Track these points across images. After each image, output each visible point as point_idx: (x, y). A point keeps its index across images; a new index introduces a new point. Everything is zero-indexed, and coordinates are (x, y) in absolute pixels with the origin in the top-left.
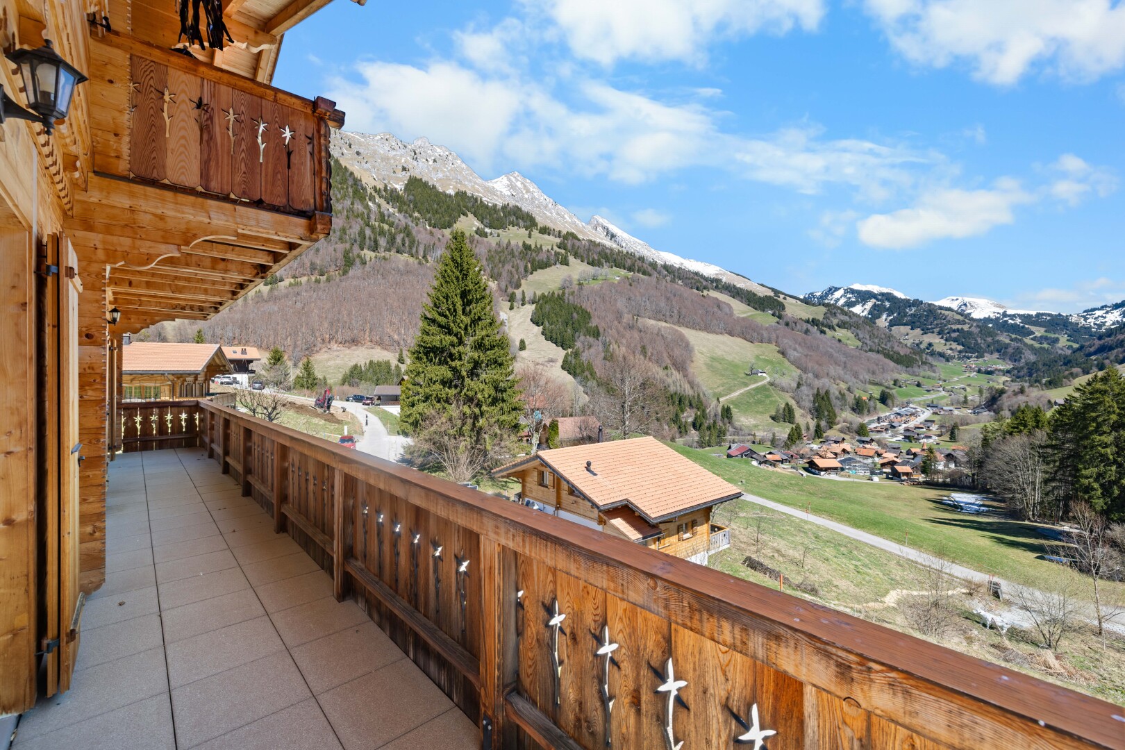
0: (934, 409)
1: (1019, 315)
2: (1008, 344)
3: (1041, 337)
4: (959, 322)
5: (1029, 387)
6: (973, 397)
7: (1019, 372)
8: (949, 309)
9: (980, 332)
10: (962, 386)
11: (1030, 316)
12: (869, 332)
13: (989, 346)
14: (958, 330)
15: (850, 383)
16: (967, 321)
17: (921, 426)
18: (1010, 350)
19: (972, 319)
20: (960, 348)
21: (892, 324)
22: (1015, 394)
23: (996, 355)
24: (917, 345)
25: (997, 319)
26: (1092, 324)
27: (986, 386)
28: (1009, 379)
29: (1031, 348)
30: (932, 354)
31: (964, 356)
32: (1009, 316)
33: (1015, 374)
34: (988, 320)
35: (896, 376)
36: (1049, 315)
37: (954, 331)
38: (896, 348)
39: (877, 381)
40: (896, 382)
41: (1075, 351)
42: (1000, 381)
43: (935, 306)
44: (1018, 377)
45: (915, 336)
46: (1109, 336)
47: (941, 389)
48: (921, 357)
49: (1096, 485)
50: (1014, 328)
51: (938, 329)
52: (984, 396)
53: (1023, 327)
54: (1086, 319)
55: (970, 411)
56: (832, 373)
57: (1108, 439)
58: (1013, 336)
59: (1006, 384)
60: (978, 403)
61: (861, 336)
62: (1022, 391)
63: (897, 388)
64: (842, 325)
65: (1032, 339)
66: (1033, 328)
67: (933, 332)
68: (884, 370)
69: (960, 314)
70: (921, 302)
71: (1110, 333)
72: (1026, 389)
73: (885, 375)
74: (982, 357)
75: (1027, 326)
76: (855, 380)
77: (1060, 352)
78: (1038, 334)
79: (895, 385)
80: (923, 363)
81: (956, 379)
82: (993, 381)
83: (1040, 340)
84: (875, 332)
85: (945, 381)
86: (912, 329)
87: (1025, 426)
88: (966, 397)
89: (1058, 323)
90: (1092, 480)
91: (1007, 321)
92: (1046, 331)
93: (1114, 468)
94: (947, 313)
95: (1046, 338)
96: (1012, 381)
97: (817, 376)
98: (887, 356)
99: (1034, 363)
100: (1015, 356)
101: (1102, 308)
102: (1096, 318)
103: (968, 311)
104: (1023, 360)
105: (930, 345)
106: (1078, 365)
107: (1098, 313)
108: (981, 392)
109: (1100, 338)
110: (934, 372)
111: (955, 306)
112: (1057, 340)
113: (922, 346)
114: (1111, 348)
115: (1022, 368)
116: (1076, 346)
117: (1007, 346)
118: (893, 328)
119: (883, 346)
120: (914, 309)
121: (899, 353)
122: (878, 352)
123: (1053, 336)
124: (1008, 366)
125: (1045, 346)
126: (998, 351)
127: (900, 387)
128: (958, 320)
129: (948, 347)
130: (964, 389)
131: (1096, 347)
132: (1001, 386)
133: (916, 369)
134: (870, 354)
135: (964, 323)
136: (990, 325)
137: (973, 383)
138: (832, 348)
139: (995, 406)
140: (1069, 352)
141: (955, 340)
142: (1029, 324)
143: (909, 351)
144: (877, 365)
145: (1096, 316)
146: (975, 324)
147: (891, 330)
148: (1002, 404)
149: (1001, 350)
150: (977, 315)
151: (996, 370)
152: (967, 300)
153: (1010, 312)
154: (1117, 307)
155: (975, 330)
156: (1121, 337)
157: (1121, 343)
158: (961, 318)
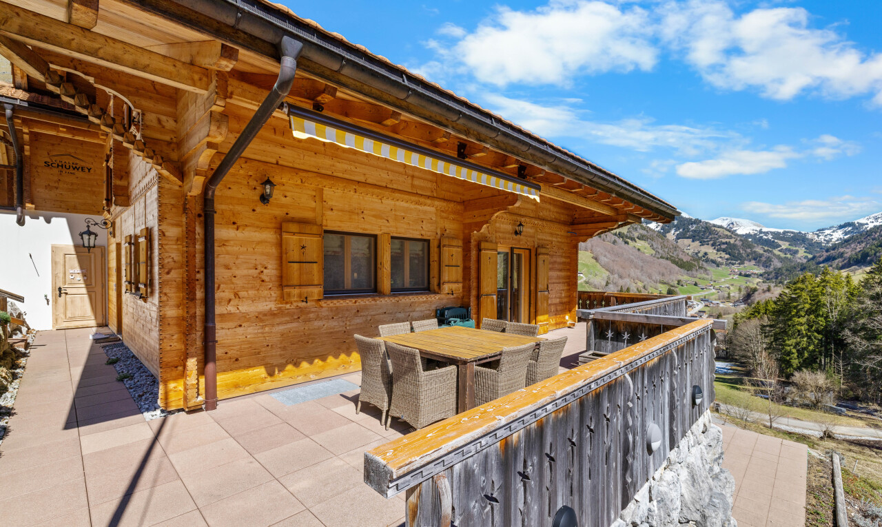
0: (706, 302)
1: (771, 232)
2: (762, 254)
3: (786, 249)
4: (727, 237)
5: (774, 287)
6: (735, 294)
7: (768, 275)
8: (721, 227)
9: (742, 245)
10: (727, 285)
11: (779, 233)
12: (661, 243)
13: (748, 255)
14: (726, 243)
15: (645, 283)
16: (733, 236)
17: (696, 315)
18: (763, 259)
19: (737, 235)
20: (727, 256)
21: (678, 237)
22: (764, 292)
23: (753, 262)
24: (696, 254)
25: (755, 235)
26: (822, 240)
27: (745, 285)
28: (761, 281)
29: (778, 257)
30: (707, 261)
31: (730, 263)
32: (764, 233)
33: (766, 277)
34: (748, 235)
35: (680, 277)
36: (792, 233)
37: (724, 243)
38: (680, 256)
39: (665, 281)
40: (679, 282)
41: (809, 260)
42: (755, 282)
43: (710, 224)
44: (768, 279)
45: (695, 247)
46: (834, 249)
47: (712, 287)
48: (698, 263)
49: (794, 351)
50: (767, 243)
51: (712, 242)
52: (742, 293)
53: (773, 242)
54: (818, 236)
55: (731, 304)
56: (632, 274)
57: (803, 320)
58: (766, 248)
59: (759, 284)
60: (737, 298)
61: (655, 246)
62: (769, 290)
63: (680, 287)
64: (641, 238)
65: (779, 251)
66: (780, 242)
67: (708, 244)
68: (670, 272)
69: (729, 231)
70: (700, 221)
71: (835, 247)
72: (772, 288)
73: (671, 277)
74: (743, 263)
75: (776, 241)
76: (648, 279)
77: (799, 261)
78: (784, 247)
79: (678, 284)
80: (700, 268)
81: (723, 280)
82: (750, 282)
83: (785, 251)
84: (665, 243)
85: (715, 281)
86: (693, 241)
87: (759, 313)
88: (729, 294)
89: (798, 239)
90: (792, 347)
91: (762, 237)
92: (789, 245)
93: (805, 339)
94: (719, 229)
95: (789, 250)
96: (763, 282)
97: (621, 277)
98: (674, 262)
99: (780, 269)
100: (767, 264)
101: (830, 228)
102: (825, 236)
103: (735, 229)
104: (772, 267)
105: (706, 254)
106: (810, 271)
107: (827, 232)
108: (740, 290)
109: (827, 251)
110: (707, 274)
111: (725, 224)
112: (797, 252)
113: (700, 255)
114: (834, 259)
115: (771, 272)
116: (810, 256)
117: (761, 256)
118: (679, 241)
119: (671, 254)
120: (695, 226)
121: (682, 260)
122: (667, 259)
123: (794, 248)
124: (761, 270)
125: (789, 256)
126: (755, 259)
127: (682, 286)
128: (727, 235)
129: (719, 256)
130: (729, 288)
131: (824, 257)
132: (755, 286)
133: (694, 272)
134: (661, 260)
135: (731, 237)
136: (750, 240)
137: (736, 283)
138: (632, 255)
139: (749, 301)
140: (805, 261)
141: (724, 250)
142: (778, 239)
143: (690, 258)
144: (666, 269)
145: (826, 234)
146: (739, 239)
147: (677, 242)
148: (755, 299)
149: (756, 258)
150: (741, 231)
151: (752, 273)
152: (734, 220)
153: (765, 230)
154: (841, 227)
155: (739, 243)
156: (841, 250)
157: (841, 255)
158: (729, 234)
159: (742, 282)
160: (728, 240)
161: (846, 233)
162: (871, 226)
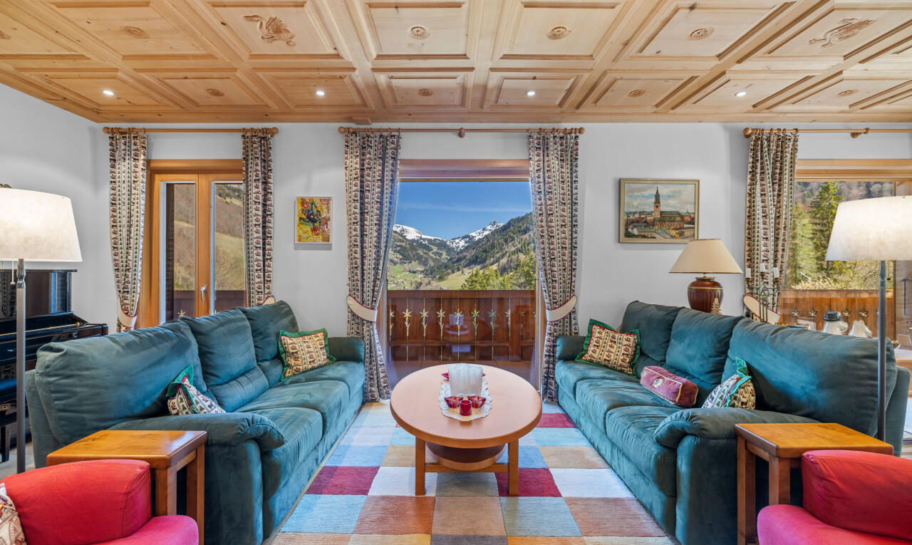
1: (427, 239)
3: (436, 252)
4: (400, 241)
5: (432, 280)
8: (395, 232)
9: (410, 247)
11: (431, 240)
13: (414, 256)
14: (400, 246)
16: (404, 240)
18: (423, 259)
19: (406, 239)
20: (401, 257)
22: (426, 284)
23: (417, 262)
25: (418, 240)
26: (455, 247)
27: (414, 279)
28: (423, 276)
29: (432, 258)
31: (403, 262)
32: (423, 239)
33: (426, 273)
34: (413, 241)
36: (439, 240)
37: (398, 246)
41: (448, 261)
42: (419, 277)
44: (427, 275)
46: (461, 253)
47: (392, 282)
50: (425, 247)
53: (429, 246)
54: (452, 244)
58: (425, 251)
59: (422, 279)
62: (429, 283)
65: (432, 253)
66: (433, 247)
69: (401, 236)
71: (461, 251)
72: (431, 282)
74: (411, 262)
77: (443, 261)
78: (435, 250)
82: (416, 277)
83: (435, 254)
89: (442, 245)
91: (422, 242)
92: (438, 249)
95: (438, 253)
96: (425, 277)
99: (433, 267)
100: (425, 265)
101: (458, 239)
102: (456, 244)
103: (405, 235)
104: (429, 265)
106: (450, 268)
107: (457, 241)
108: (411, 284)
109: (458, 254)
111: (397, 230)
112: (441, 255)
114: (461, 260)
115: (428, 269)
116: (449, 258)
117: (422, 257)
123: (440, 252)
124: (422, 268)
125: (437, 257)
129: (395, 256)
130: (403, 282)
131: (456, 258)
132: (420, 280)
135: (402, 241)
136: (415, 244)
137: (407, 278)
141: (399, 252)
142: (431, 244)
146: (408, 243)
149: (419, 258)
150: (409, 237)
151: (417, 270)
152: (404, 227)
153: (424, 237)
154: (463, 238)
155: (408, 246)
156: (465, 254)
157: (465, 257)
158: (400, 238)
159: (411, 277)
160: (401, 244)
161: (466, 242)
162: (477, 238)
